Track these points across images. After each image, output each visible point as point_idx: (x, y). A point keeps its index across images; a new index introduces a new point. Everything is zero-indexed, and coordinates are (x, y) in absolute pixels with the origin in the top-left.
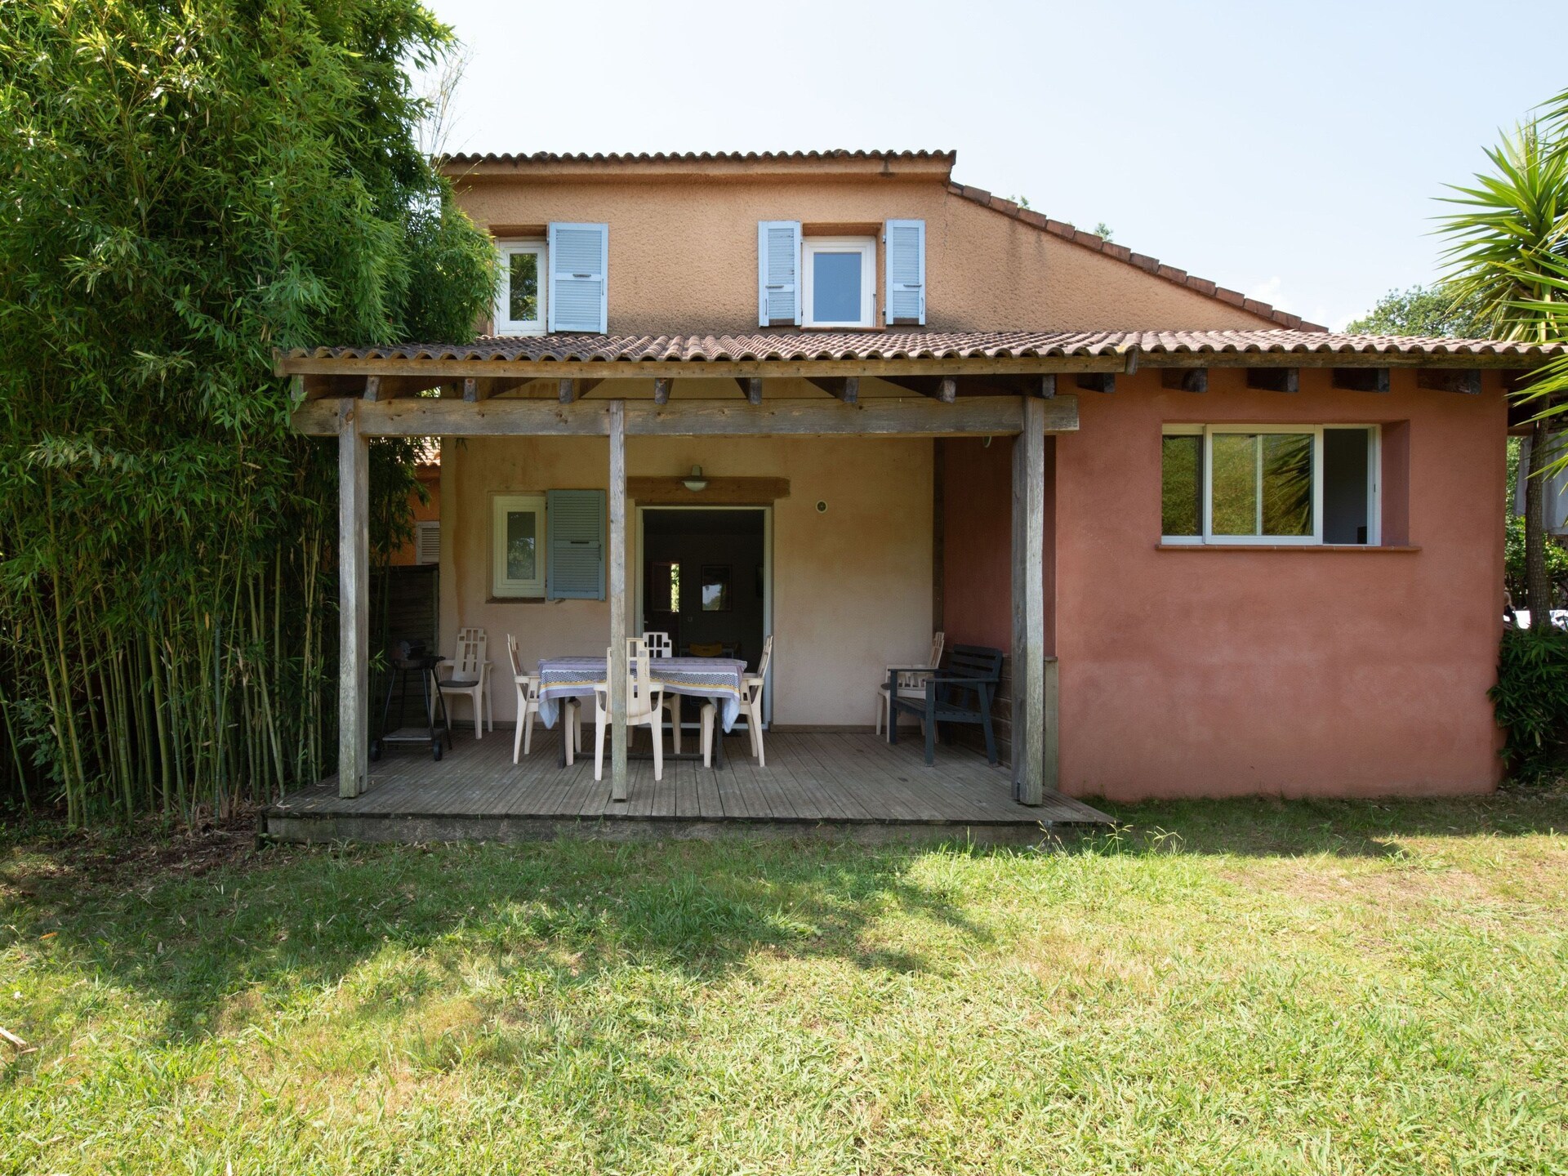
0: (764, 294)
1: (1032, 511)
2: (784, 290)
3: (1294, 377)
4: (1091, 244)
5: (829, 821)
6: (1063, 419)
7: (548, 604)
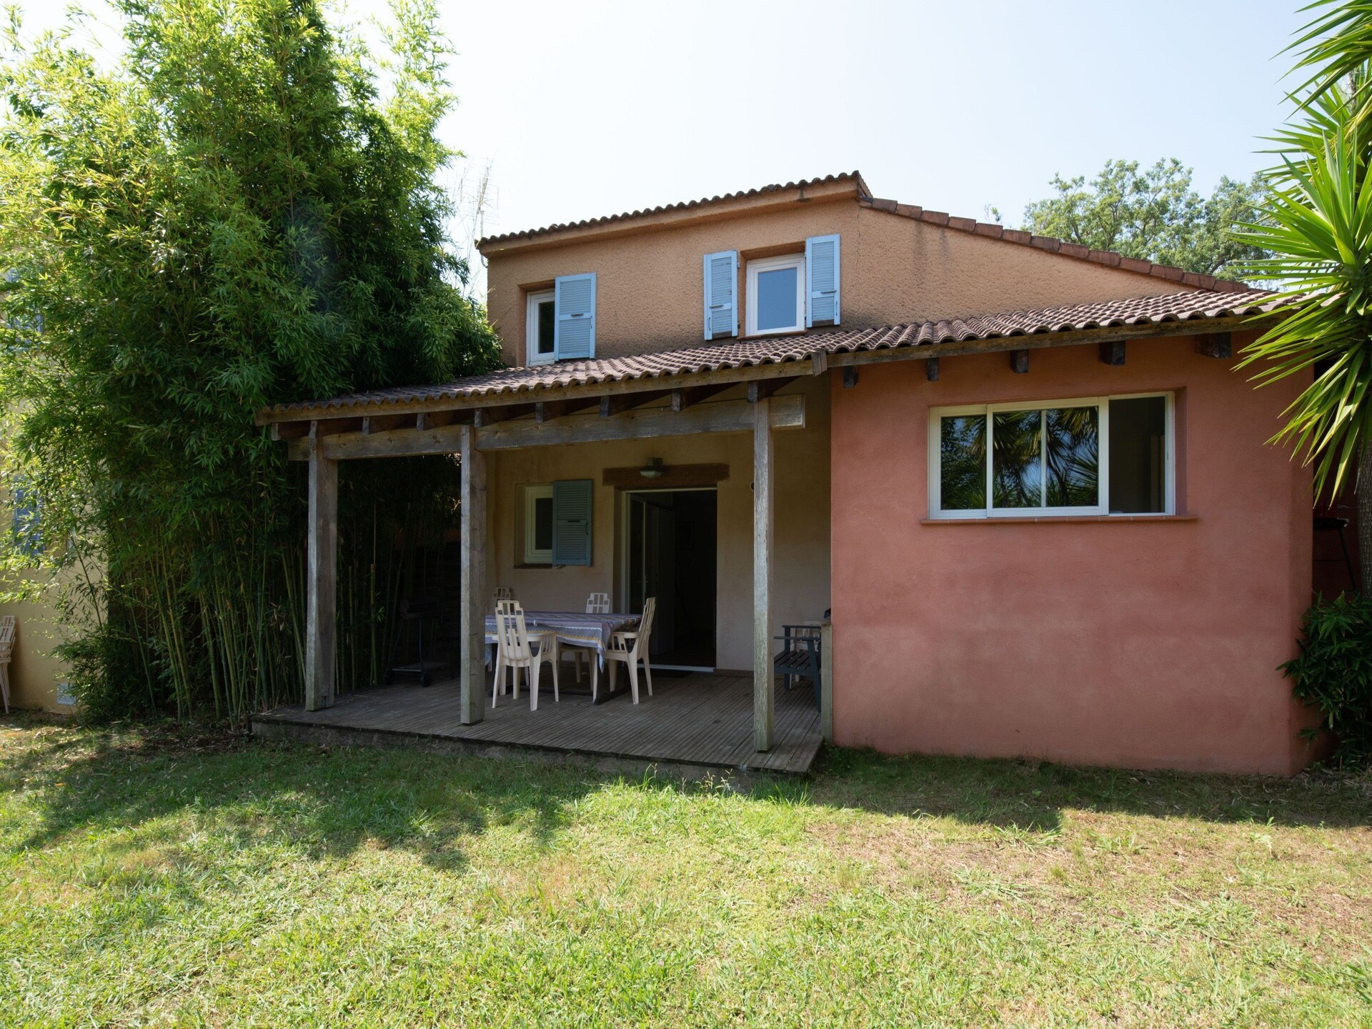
0: (708, 313)
1: (758, 497)
2: (724, 308)
3: (1024, 359)
4: (992, 234)
5: (578, 752)
6: (788, 415)
7: (554, 569)
